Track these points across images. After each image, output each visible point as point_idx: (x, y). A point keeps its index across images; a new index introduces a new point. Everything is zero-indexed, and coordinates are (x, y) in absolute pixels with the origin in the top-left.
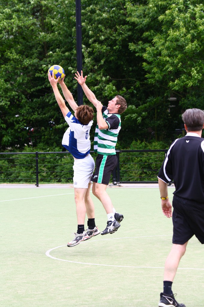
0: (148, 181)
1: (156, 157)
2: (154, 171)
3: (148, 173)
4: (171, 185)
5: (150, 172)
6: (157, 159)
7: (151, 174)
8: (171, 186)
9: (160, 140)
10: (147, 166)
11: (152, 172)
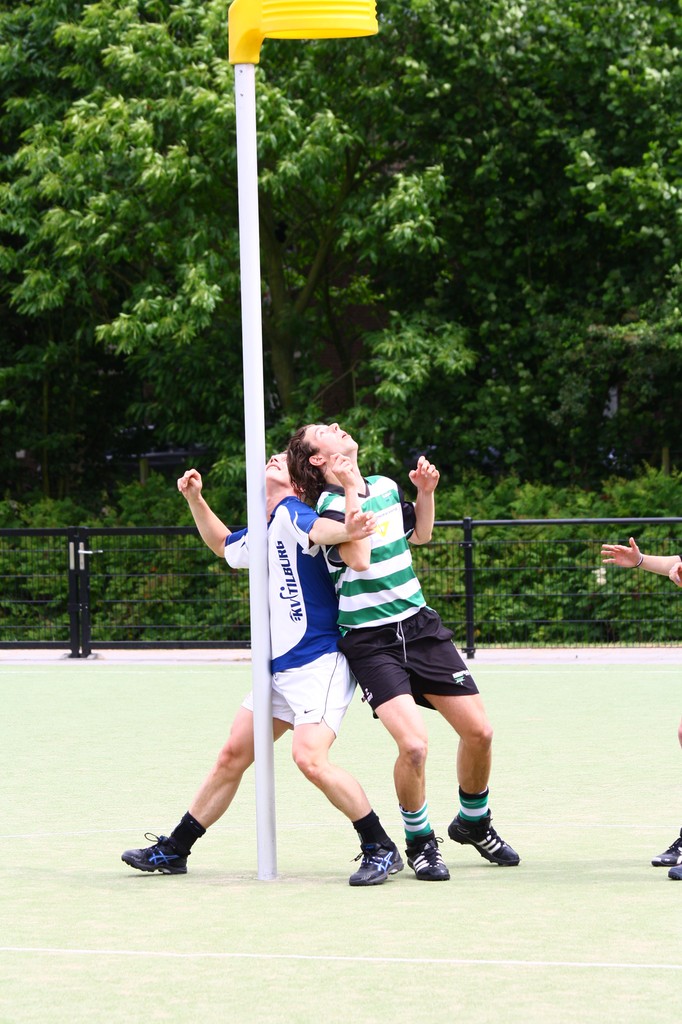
0: (16, 641)
1: (41, 555)
2: (35, 604)
3: (14, 611)
4: (90, 653)
5: (20, 606)
6: (46, 562)
7: (26, 616)
8: (90, 657)
9: (61, 493)
10: (12, 588)
11: (28, 609)
